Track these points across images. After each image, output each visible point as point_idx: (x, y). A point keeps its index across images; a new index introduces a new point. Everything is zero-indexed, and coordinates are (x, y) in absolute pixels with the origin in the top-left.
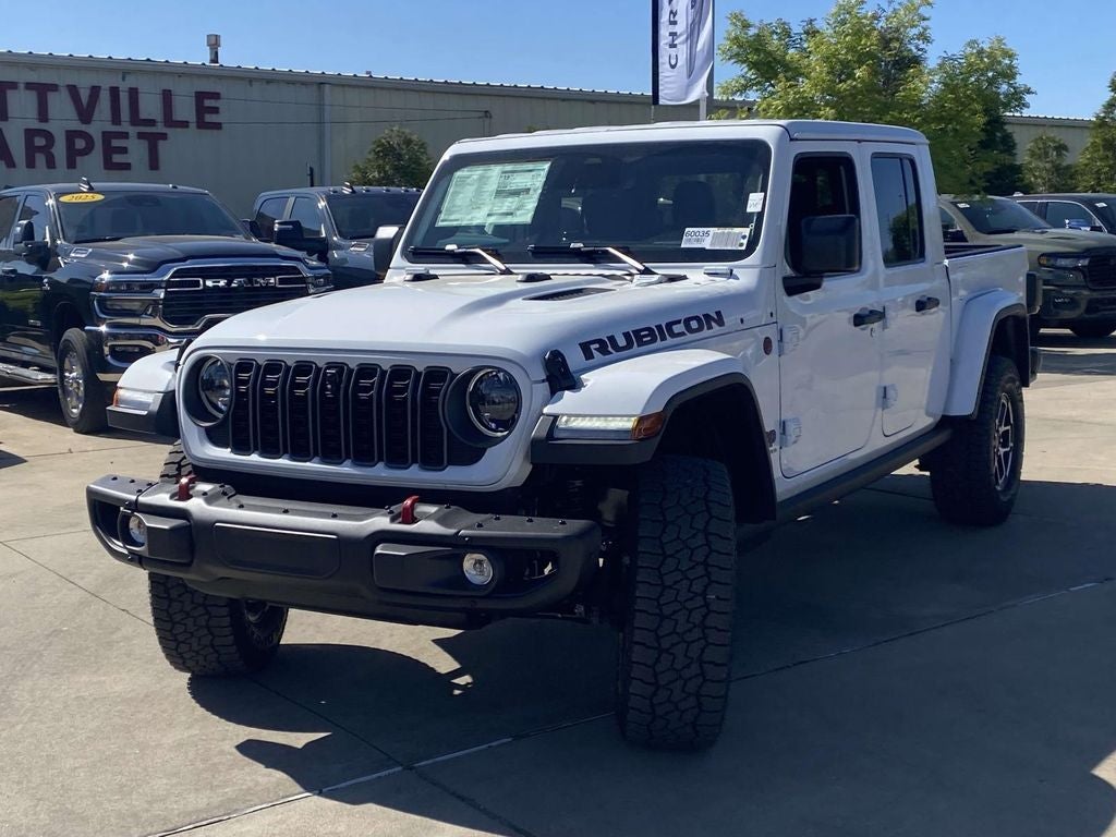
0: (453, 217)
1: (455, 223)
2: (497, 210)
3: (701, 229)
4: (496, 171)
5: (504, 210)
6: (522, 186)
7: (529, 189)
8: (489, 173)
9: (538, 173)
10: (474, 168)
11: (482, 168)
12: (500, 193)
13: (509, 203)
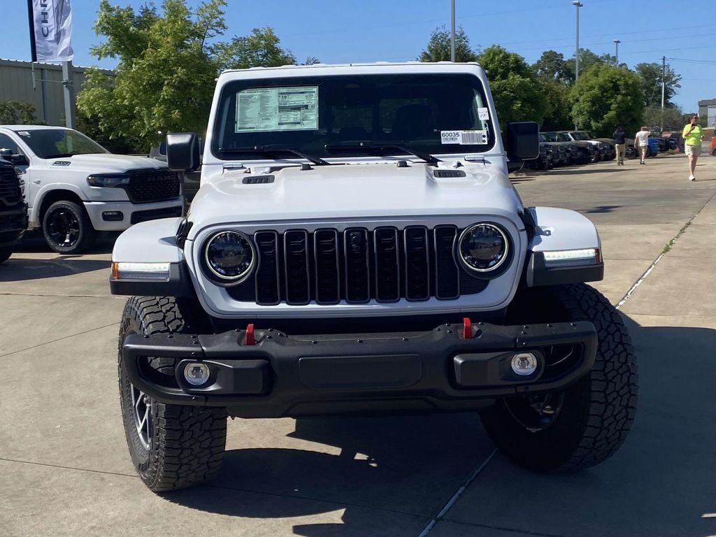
0: (248, 126)
1: (252, 130)
2: (284, 120)
3: (452, 132)
4: (273, 93)
5: (291, 120)
6: (300, 103)
7: (307, 106)
8: (268, 94)
9: (311, 94)
10: (253, 90)
11: (259, 90)
12: (282, 109)
13: (293, 116)
